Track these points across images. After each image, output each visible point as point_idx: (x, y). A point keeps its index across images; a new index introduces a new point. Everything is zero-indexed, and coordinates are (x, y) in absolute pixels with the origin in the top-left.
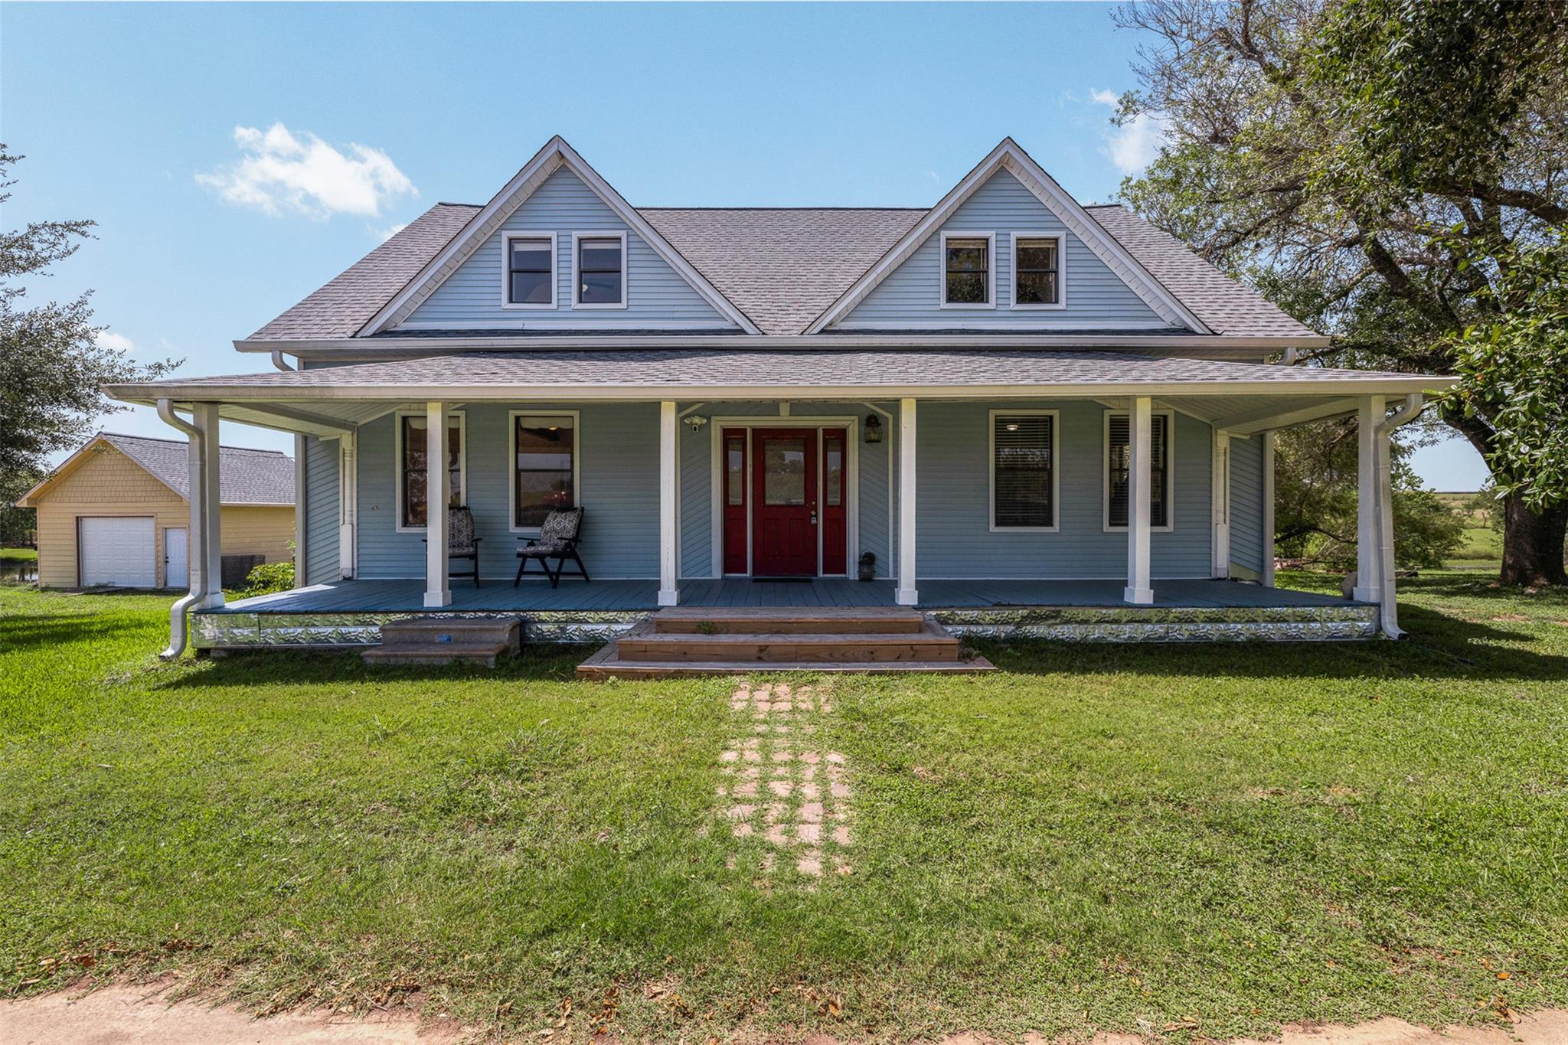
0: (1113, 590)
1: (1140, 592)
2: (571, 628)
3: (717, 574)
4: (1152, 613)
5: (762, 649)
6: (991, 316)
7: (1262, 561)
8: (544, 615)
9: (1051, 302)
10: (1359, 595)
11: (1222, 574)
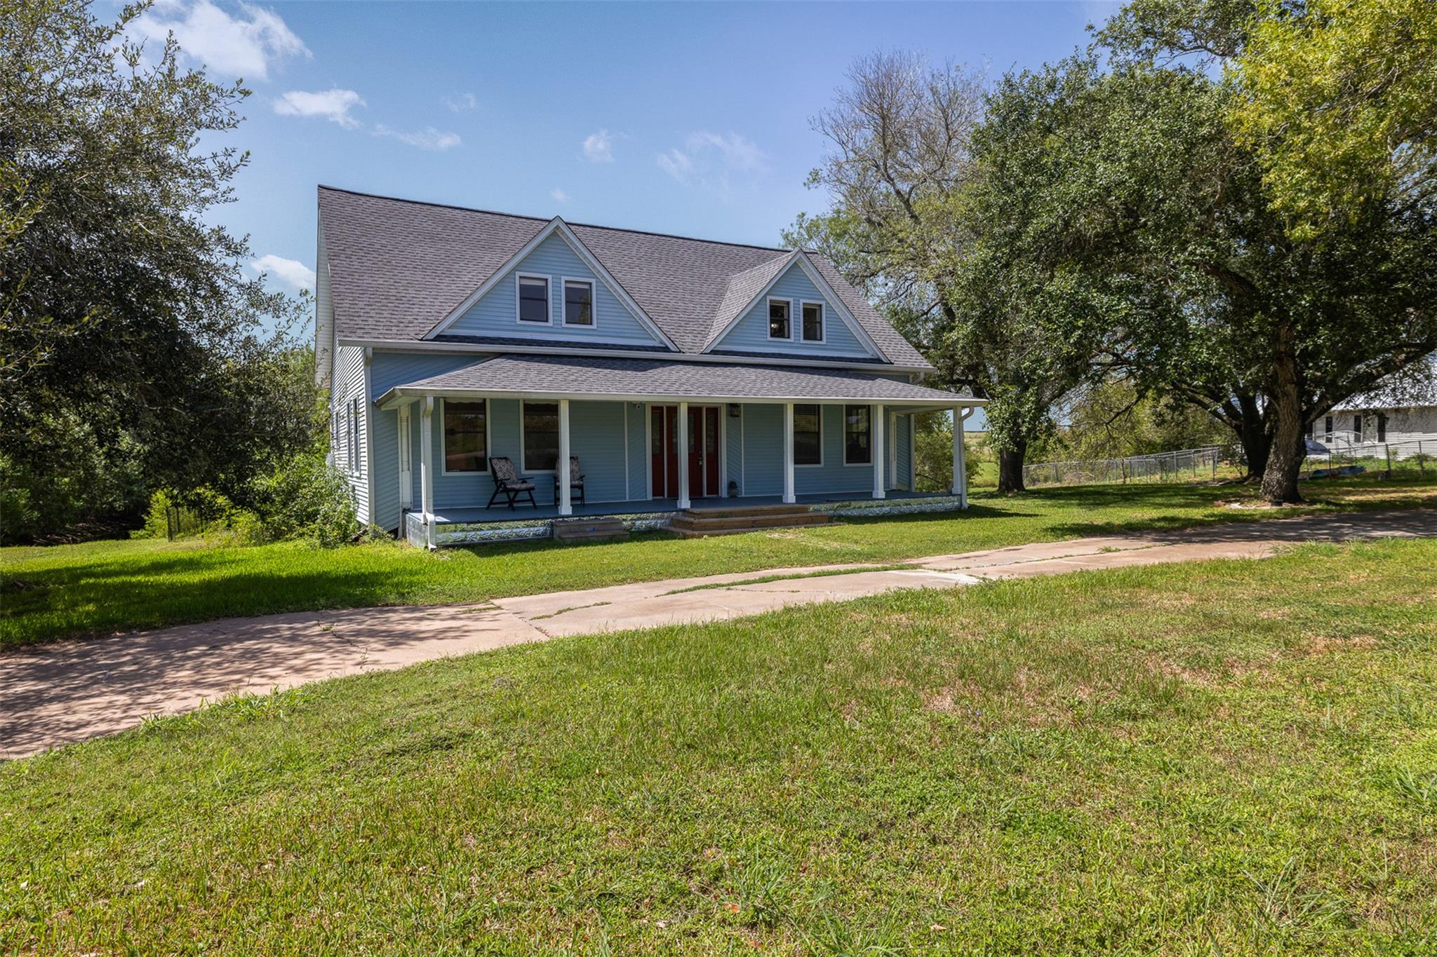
0: (868, 496)
1: (880, 493)
2: (638, 523)
3: (650, 497)
4: (886, 502)
5: (754, 522)
6: (791, 346)
7: (910, 480)
8: (624, 517)
9: (816, 339)
10: (954, 491)
11: (894, 488)
